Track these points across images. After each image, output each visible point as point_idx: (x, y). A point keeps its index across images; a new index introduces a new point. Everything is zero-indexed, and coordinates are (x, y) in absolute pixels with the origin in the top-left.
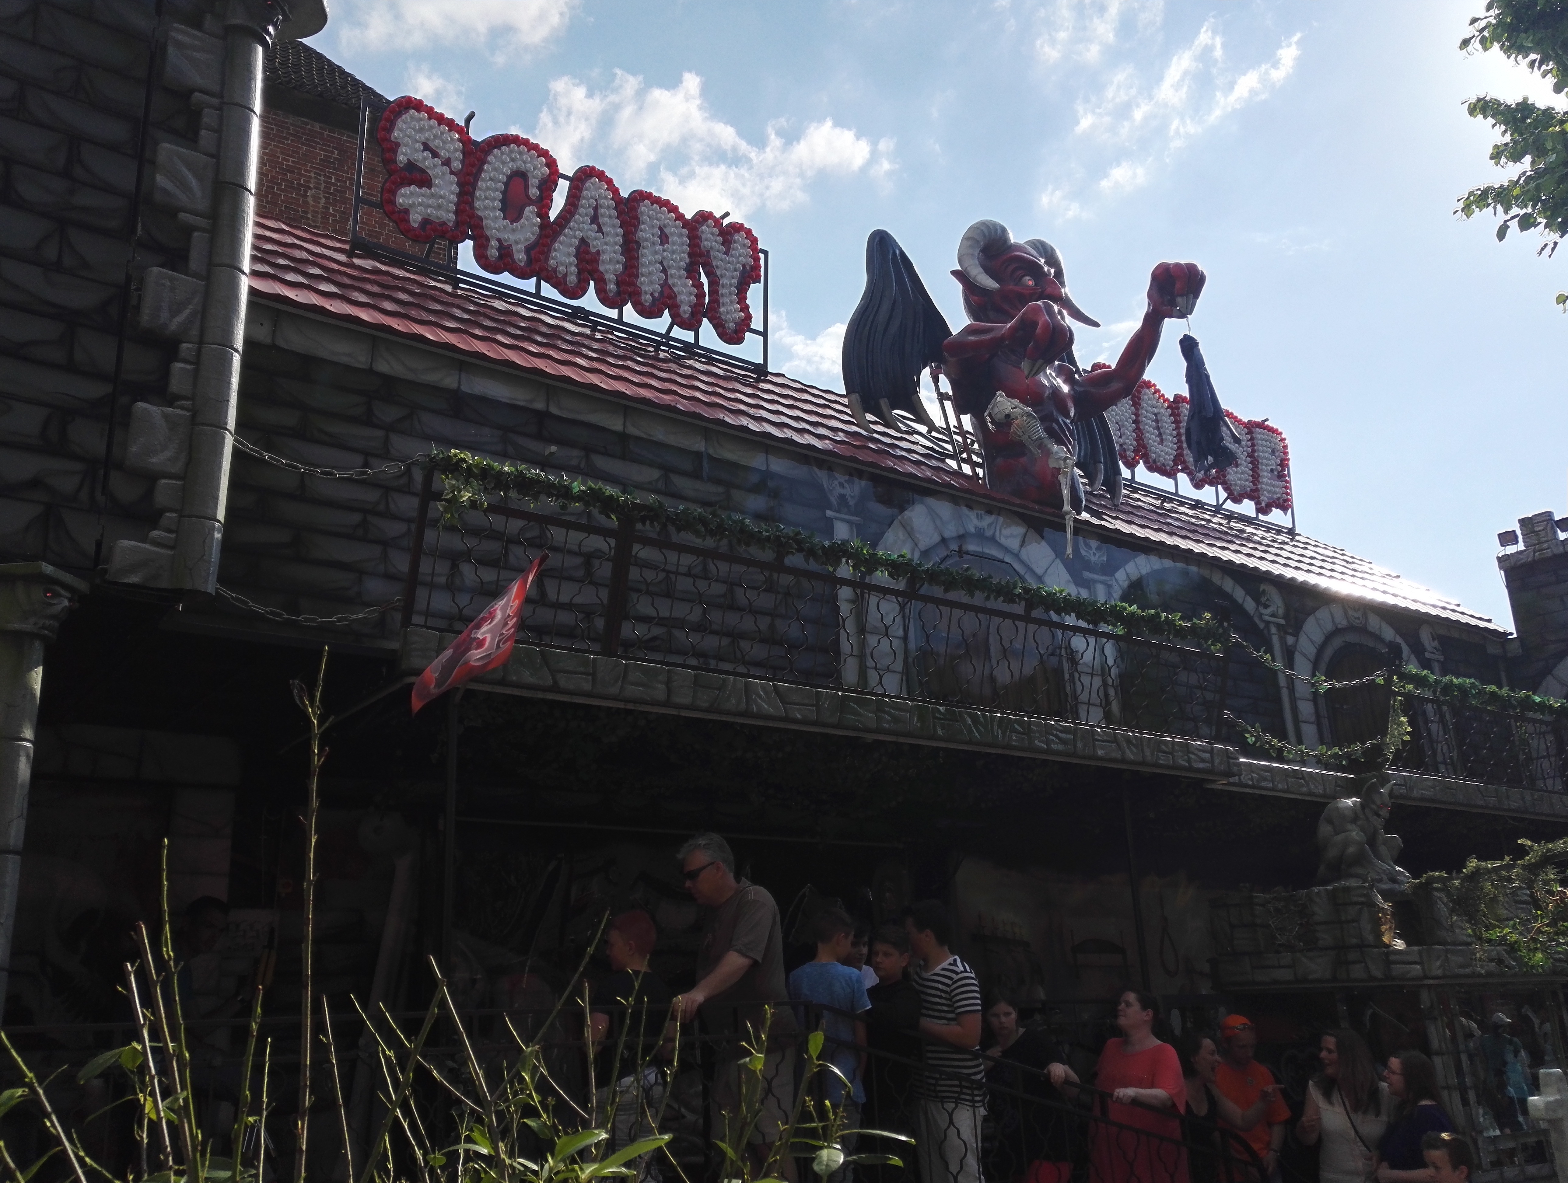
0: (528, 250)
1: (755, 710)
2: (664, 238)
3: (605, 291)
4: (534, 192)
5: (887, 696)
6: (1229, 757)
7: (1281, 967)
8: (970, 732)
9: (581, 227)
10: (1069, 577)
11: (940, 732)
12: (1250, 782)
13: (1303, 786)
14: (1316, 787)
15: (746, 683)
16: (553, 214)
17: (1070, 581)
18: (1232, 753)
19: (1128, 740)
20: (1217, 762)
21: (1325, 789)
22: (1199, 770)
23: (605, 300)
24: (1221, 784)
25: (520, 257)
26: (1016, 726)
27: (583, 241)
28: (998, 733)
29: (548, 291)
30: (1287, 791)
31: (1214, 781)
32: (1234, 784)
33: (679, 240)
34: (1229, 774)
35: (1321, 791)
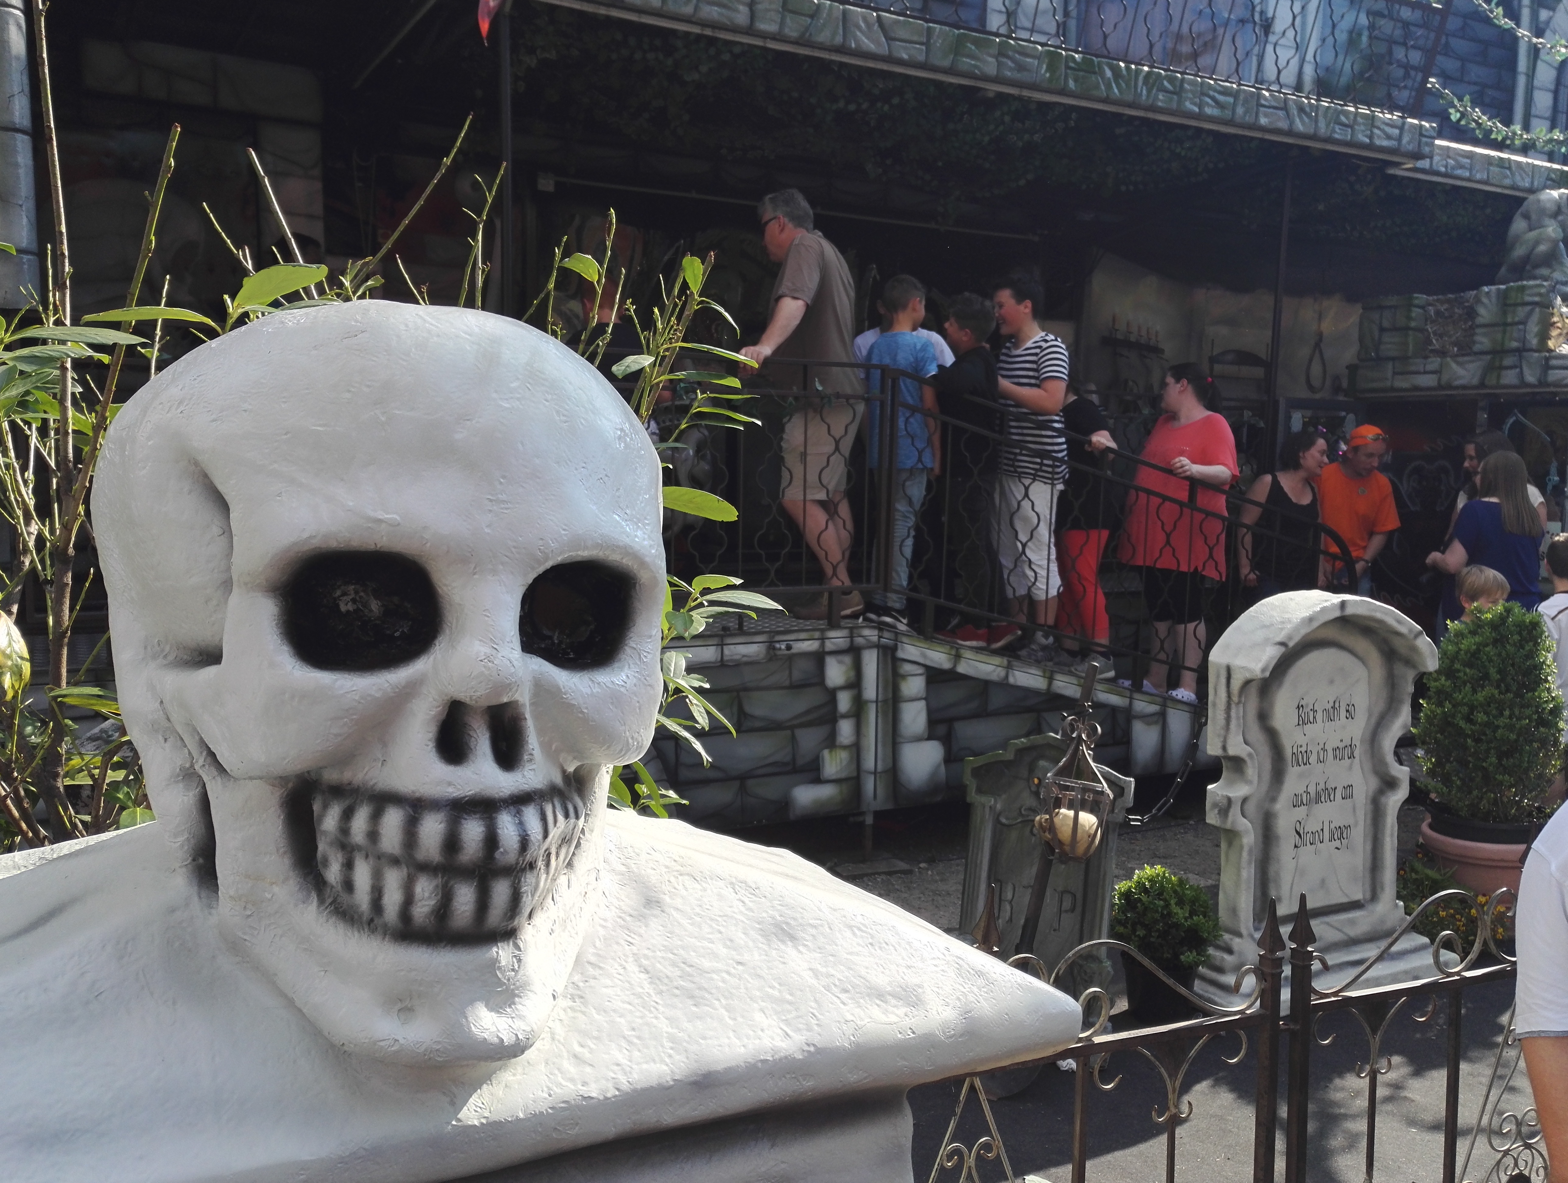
1: (853, 45)
5: (1012, 38)
6: (1421, 135)
7: (1425, 373)
8: (1109, 86)
11: (1071, 84)
12: (1443, 169)
13: (1506, 177)
14: (1523, 179)
15: (845, 13)
18: (1427, 130)
19: (1301, 109)
20: (1405, 139)
21: (1532, 182)
22: (1382, 150)
24: (1405, 169)
26: (1165, 83)
28: (1142, 91)
30: (1486, 183)
31: (1397, 165)
32: (1423, 171)
34: (1417, 156)
35: (1527, 185)
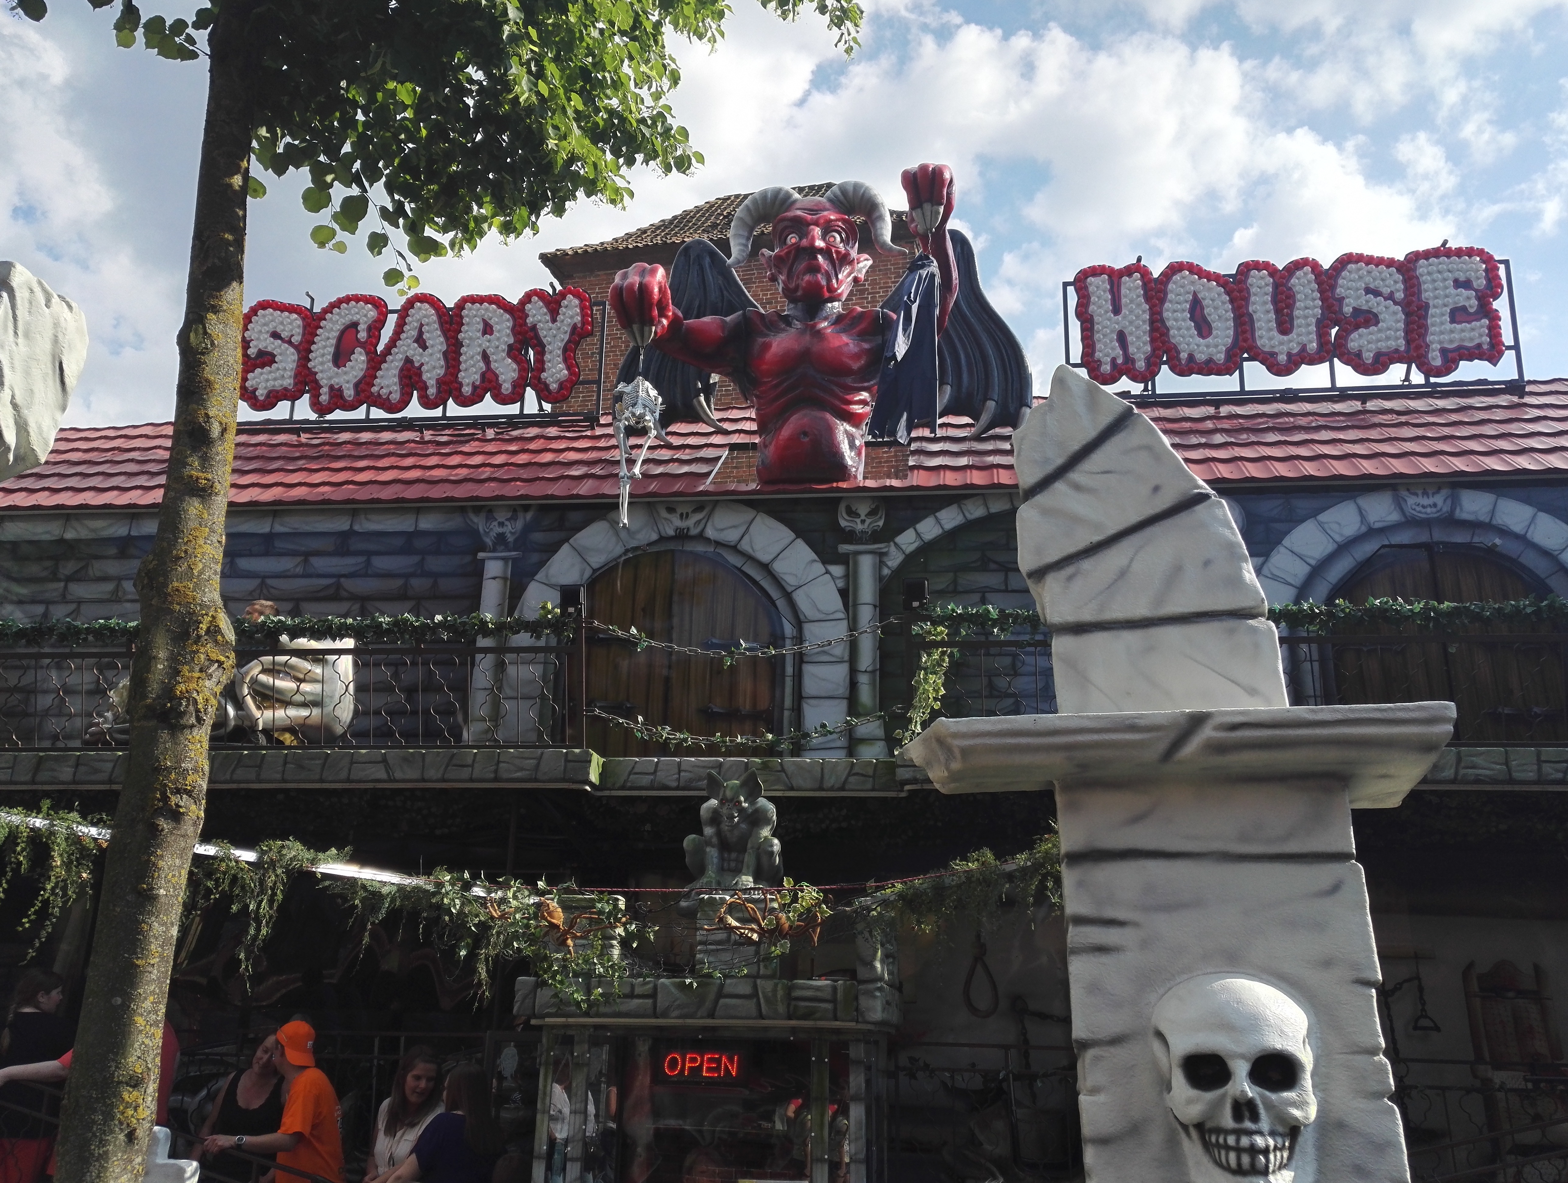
0: (357, 385)
2: (487, 329)
3: (427, 396)
4: (363, 335)
9: (407, 347)
10: (813, 556)
16: (380, 348)
17: (815, 561)
23: (427, 403)
25: (349, 393)
27: (408, 361)
29: (377, 413)
33: (503, 324)
